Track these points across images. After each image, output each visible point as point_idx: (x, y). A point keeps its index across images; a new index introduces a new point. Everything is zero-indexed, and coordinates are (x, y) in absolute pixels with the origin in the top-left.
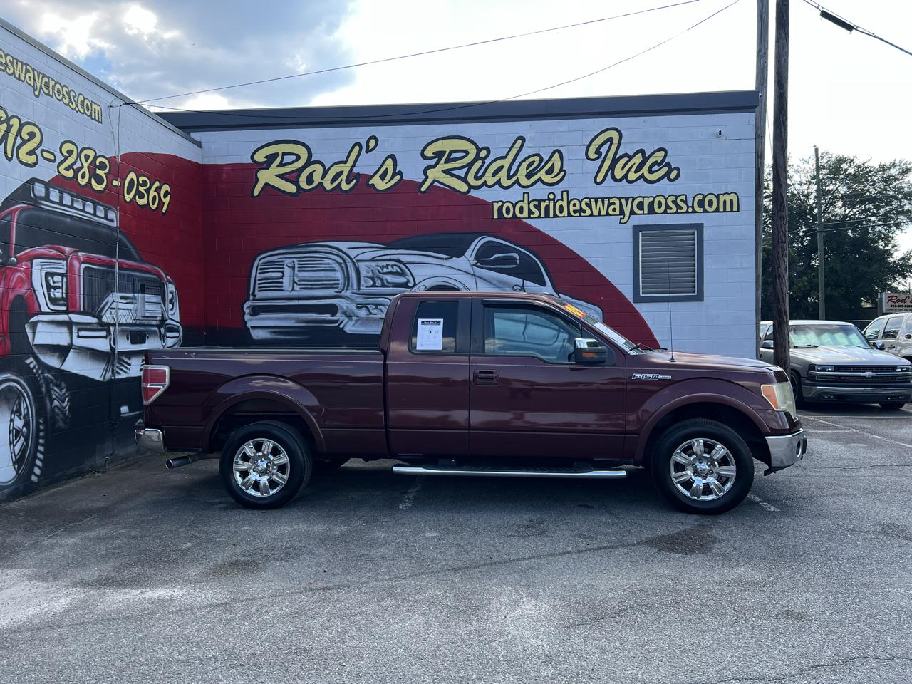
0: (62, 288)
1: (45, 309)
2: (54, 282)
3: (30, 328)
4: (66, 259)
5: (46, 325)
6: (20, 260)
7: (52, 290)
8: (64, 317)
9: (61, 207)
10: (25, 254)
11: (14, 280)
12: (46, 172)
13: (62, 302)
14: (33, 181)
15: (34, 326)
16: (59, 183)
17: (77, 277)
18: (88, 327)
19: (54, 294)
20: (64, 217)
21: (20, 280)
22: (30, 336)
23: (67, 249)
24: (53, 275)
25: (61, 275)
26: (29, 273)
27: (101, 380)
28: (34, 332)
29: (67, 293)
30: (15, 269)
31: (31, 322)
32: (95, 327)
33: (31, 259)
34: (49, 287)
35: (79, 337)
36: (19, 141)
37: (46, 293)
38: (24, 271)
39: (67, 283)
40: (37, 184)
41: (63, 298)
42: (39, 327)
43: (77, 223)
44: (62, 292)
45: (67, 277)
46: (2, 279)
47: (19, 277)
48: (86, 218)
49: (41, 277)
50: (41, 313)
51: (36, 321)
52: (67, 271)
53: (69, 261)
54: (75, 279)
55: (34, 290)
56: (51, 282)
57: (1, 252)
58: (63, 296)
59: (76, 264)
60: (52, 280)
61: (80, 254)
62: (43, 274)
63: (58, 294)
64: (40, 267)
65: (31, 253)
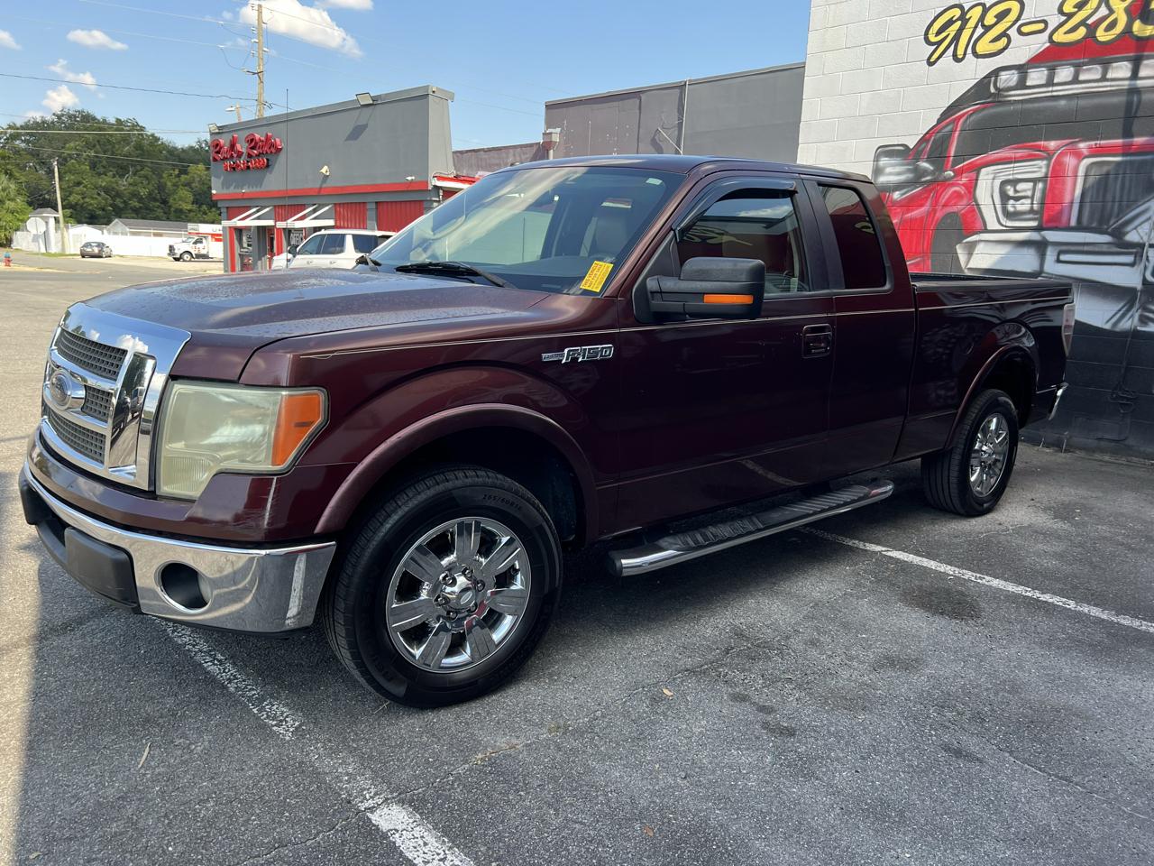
0: (1032, 198)
1: (992, 224)
2: (1016, 191)
3: (964, 248)
4: (1049, 158)
5: (993, 245)
6: (959, 173)
7: (1011, 202)
8: (1035, 236)
9: (1049, 89)
10: (970, 163)
11: (947, 197)
12: (1024, 48)
13: (1031, 216)
14: (996, 73)
15: (971, 248)
16: (1053, 55)
17: (1069, 181)
18: (1086, 248)
19: (1015, 207)
20: (1055, 100)
21: (958, 195)
22: (962, 258)
23: (1052, 144)
24: (1015, 182)
25: (1035, 181)
26: (971, 187)
27: (1108, 327)
28: (970, 254)
29: (1042, 203)
30: (949, 185)
31: (966, 243)
32: (1105, 248)
33: (977, 168)
34: (1005, 198)
35: (1058, 261)
36: (980, 30)
37: (999, 207)
38: (963, 185)
39: (1044, 190)
40: (1003, 73)
41: (1032, 211)
42: (980, 248)
43: (1082, 102)
44: (1032, 204)
45: (1045, 182)
46: (927, 198)
47: (955, 192)
48: (1109, 89)
49: (992, 187)
50: (986, 231)
51: (976, 241)
52: (1047, 174)
53: (1053, 160)
54: (1064, 183)
55: (978, 205)
56: (1011, 193)
57: (932, 168)
58: (1032, 208)
59: (1070, 161)
60: (1012, 189)
61: (1082, 146)
62: (997, 183)
63: (1024, 206)
64: (992, 176)
65: (979, 162)
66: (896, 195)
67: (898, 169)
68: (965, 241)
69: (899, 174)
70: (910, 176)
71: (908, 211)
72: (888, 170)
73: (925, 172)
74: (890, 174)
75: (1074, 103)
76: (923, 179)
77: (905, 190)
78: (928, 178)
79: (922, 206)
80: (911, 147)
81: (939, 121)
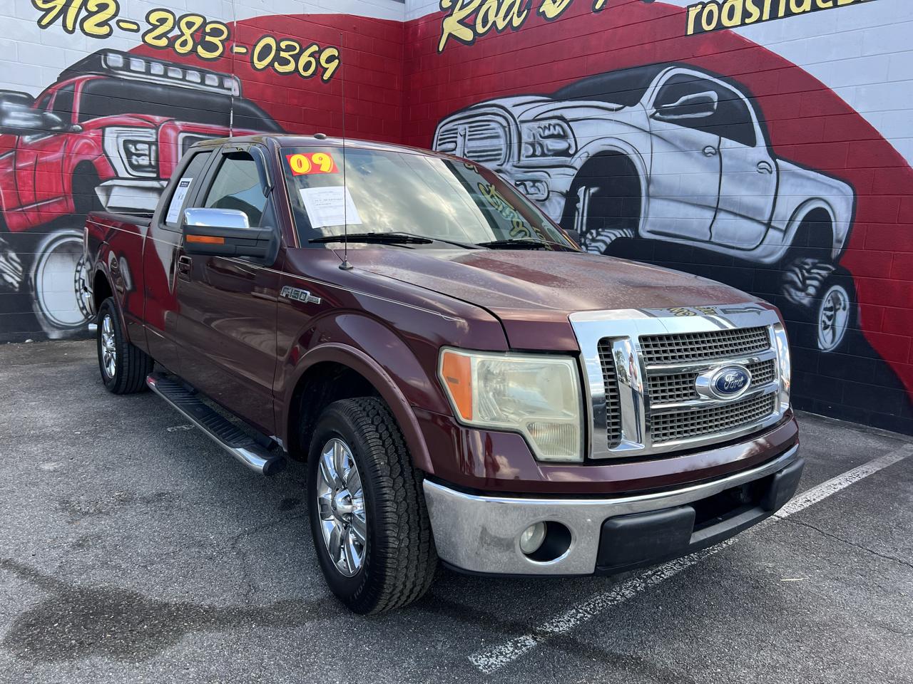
0: (150, 156)
1: (122, 173)
2: (136, 149)
3: (102, 190)
4: (156, 128)
5: (126, 190)
6: (86, 128)
7: (134, 157)
8: (155, 184)
9: (149, 77)
10: (94, 122)
11: (79, 146)
12: (124, 41)
13: (150, 169)
14: (105, 52)
15: (108, 191)
16: (145, 52)
17: (173, 147)
19: (138, 162)
20: (156, 87)
21: (89, 147)
22: (102, 198)
23: (158, 119)
24: (135, 143)
25: (150, 144)
26: (100, 141)
28: (108, 196)
29: (157, 160)
30: (79, 136)
31: (103, 186)
33: (103, 128)
34: (129, 153)
36: (84, 13)
37: (125, 160)
38: (92, 138)
39: (157, 152)
40: (111, 54)
41: (150, 165)
42: (115, 191)
43: (173, 93)
44: (150, 160)
45: (157, 145)
46: (61, 145)
47: (86, 143)
48: (189, 87)
49: (118, 145)
50: (118, 178)
51: (111, 186)
52: (157, 139)
53: (160, 130)
54: (169, 147)
55: (107, 156)
56: (133, 150)
57: (59, 119)
58: (150, 163)
59: (171, 133)
60: (133, 147)
61: (177, 123)
62: (121, 141)
63: (144, 161)
64: (116, 135)
65: (103, 122)
66: (27, 139)
67: (23, 115)
68: (102, 185)
69: (26, 120)
70: (38, 123)
71: (43, 155)
72: (13, 114)
73: (54, 123)
74: (16, 118)
75: (167, 91)
76: (53, 128)
77: (40, 135)
78: (58, 128)
79: (56, 151)
80: (35, 98)
81: (60, 80)
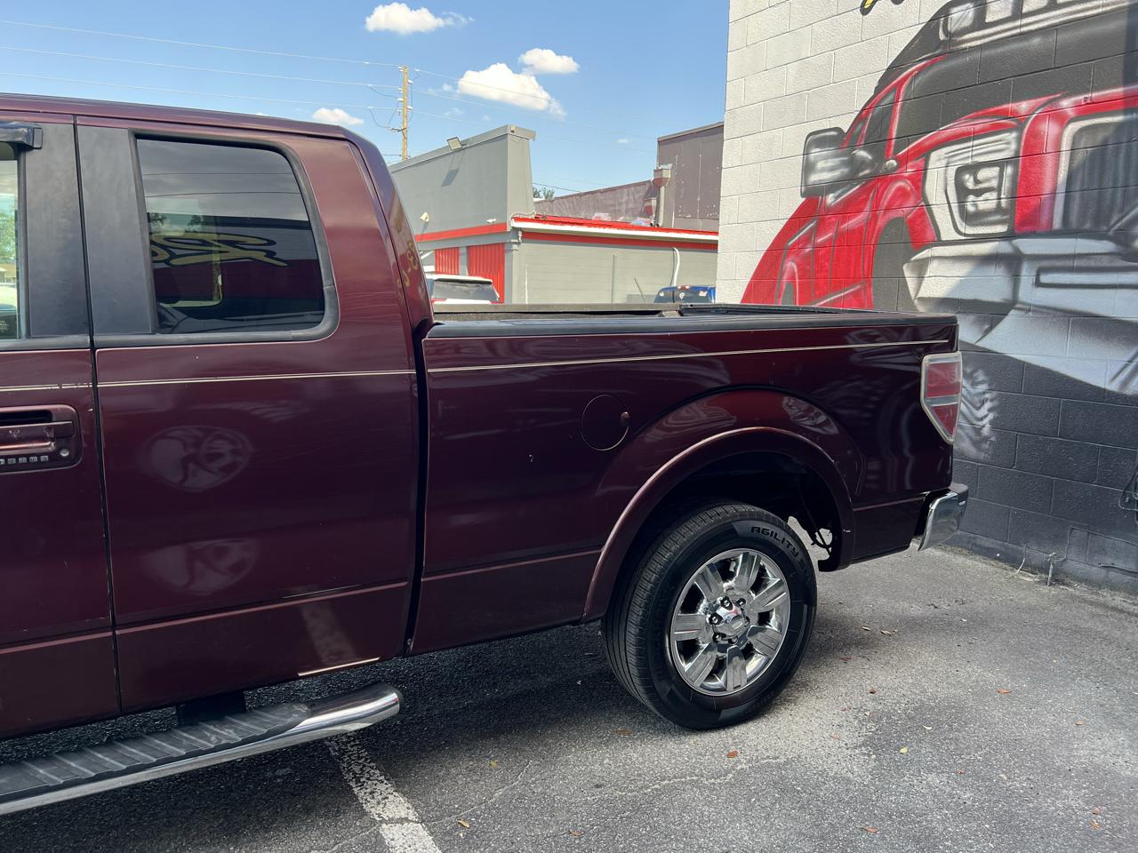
0: (999, 189)
1: (947, 233)
2: (977, 182)
3: (913, 270)
4: (1019, 128)
5: (948, 264)
6: (903, 161)
7: (971, 198)
8: (1003, 247)
9: (1025, 21)
10: (914, 148)
11: (889, 196)
13: (997, 217)
15: (921, 268)
17: (1050, 159)
18: (1077, 263)
19: (976, 206)
20: (1027, 39)
21: (902, 193)
22: (911, 283)
23: (1023, 106)
24: (974, 168)
25: (1001, 164)
26: (919, 179)
27: (1113, 387)
28: (921, 278)
29: (1013, 197)
30: (892, 178)
31: (916, 261)
32: (1105, 262)
33: (924, 152)
34: (962, 192)
35: (1038, 284)
37: (955, 207)
38: (909, 178)
39: (1014, 176)
40: (955, 10)
41: (999, 210)
42: (933, 268)
43: (1063, 37)
44: (999, 199)
45: (1015, 165)
46: (867, 199)
47: (900, 189)
48: (1100, 10)
49: (946, 179)
50: (941, 243)
51: (928, 258)
52: (1017, 152)
53: (1026, 130)
54: (1042, 164)
55: (928, 205)
56: (970, 185)
57: (870, 157)
58: (999, 204)
59: (1049, 129)
60: (972, 179)
61: (1066, 104)
62: (952, 172)
63: (987, 203)
64: (944, 162)
65: (927, 143)
66: (830, 199)
67: (831, 163)
68: (914, 258)
69: (832, 169)
70: (846, 170)
71: (844, 220)
72: (820, 165)
73: (863, 164)
74: (823, 170)
75: (1051, 39)
76: (861, 174)
77: (839, 192)
78: (867, 172)
79: (860, 211)
80: (846, 130)
81: (878, 90)
